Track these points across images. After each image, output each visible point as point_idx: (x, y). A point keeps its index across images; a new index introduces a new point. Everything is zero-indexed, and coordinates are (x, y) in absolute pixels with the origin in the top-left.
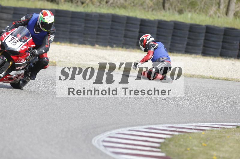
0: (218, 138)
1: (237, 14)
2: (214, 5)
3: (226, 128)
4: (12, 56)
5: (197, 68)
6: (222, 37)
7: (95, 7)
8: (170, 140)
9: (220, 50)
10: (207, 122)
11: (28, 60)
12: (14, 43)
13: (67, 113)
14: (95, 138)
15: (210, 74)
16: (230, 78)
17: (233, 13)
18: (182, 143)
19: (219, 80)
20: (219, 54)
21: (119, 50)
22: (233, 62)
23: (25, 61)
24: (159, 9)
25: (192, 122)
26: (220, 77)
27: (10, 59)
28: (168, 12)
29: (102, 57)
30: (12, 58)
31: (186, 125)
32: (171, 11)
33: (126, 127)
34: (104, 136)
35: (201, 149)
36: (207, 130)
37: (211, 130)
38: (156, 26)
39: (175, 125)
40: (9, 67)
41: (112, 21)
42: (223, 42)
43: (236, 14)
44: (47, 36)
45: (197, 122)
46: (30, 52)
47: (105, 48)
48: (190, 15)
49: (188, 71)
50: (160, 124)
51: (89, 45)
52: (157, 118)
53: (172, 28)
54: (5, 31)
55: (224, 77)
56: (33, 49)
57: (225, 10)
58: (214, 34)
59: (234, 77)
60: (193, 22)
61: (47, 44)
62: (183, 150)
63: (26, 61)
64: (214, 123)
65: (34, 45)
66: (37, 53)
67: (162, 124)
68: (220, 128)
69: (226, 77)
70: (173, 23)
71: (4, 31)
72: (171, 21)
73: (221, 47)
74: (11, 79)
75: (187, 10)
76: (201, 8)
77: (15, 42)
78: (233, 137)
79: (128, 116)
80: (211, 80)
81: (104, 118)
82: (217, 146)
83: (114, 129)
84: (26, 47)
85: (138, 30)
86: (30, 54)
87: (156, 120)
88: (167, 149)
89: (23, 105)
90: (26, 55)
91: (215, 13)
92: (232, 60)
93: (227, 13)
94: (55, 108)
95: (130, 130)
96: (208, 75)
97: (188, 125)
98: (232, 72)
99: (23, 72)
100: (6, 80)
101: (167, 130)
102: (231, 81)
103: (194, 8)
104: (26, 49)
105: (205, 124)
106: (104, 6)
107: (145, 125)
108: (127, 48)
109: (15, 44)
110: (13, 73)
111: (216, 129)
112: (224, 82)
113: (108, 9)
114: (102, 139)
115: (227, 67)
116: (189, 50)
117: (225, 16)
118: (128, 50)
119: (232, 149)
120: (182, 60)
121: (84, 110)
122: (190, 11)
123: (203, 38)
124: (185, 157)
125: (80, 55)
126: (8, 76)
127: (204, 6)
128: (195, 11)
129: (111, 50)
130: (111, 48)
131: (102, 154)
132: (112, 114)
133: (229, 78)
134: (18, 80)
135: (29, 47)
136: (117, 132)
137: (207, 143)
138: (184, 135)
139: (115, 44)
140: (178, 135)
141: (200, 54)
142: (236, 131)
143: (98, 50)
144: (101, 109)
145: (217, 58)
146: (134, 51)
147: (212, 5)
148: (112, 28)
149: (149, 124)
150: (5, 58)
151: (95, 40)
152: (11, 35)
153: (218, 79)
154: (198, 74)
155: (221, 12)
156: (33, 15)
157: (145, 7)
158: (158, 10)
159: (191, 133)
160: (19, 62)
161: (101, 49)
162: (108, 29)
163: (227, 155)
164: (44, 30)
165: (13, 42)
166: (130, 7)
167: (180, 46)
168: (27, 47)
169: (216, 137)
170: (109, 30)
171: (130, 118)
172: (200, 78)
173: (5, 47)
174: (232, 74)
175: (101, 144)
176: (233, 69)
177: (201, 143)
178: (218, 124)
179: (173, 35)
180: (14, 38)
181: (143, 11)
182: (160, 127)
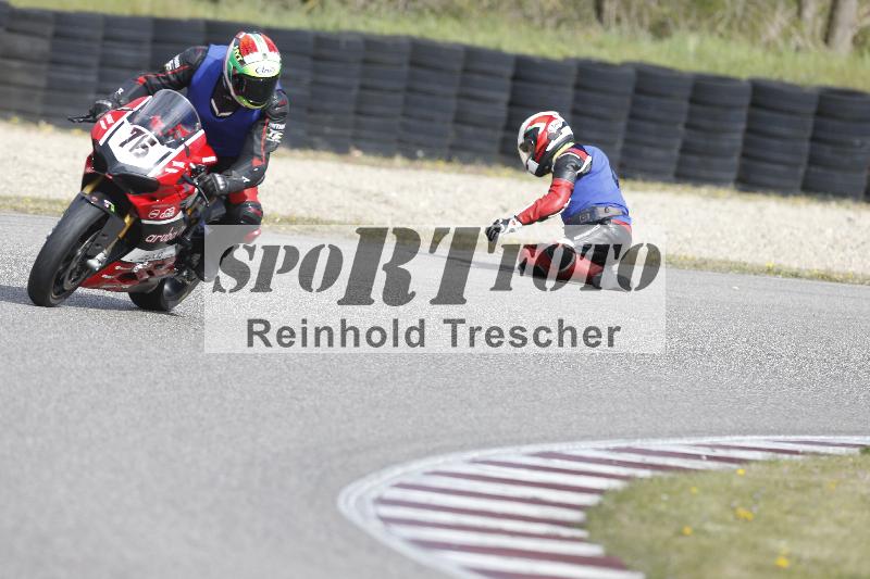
0: (796, 489)
1: (865, 38)
2: (781, 6)
3: (823, 455)
4: (131, 197)
5: (719, 234)
6: (810, 122)
7: (352, 13)
8: (620, 497)
9: (801, 171)
10: (754, 432)
11: (189, 212)
12: (141, 150)
13: (248, 397)
14: (350, 489)
15: (767, 257)
16: (838, 273)
17: (850, 35)
18: (663, 507)
19: (797, 280)
20: (799, 184)
21: (436, 170)
22: (851, 214)
23: (180, 216)
24: (581, 18)
25: (702, 431)
26: (803, 268)
27: (124, 208)
28: (614, 30)
29: (376, 195)
30: (130, 204)
31: (678, 441)
32: (625, 26)
33: (463, 448)
34: (381, 483)
35: (735, 530)
36: (756, 461)
37: (770, 462)
38: (572, 80)
39: (638, 444)
40: (121, 235)
41: (413, 64)
42: (813, 139)
43: (860, 39)
44: (260, 126)
45: (720, 433)
46: (195, 181)
47: (386, 162)
48: (692, 42)
49: (687, 247)
50: (584, 438)
51: (327, 150)
52: (575, 417)
53: (630, 89)
54: (110, 105)
55: (817, 267)
56: (208, 174)
57: (821, 22)
58: (781, 111)
59: (855, 268)
60: (703, 68)
61: (258, 156)
62: (667, 533)
63: (184, 212)
64: (781, 437)
65: (212, 159)
66: (222, 187)
67: (593, 438)
68: (803, 453)
69: (824, 268)
70: (631, 71)
71: (106, 107)
72: (625, 65)
73: (804, 160)
74: (128, 277)
75: (682, 24)
76: (734, 15)
77: (145, 147)
78: (849, 488)
79: (469, 409)
80: (768, 277)
81: (383, 418)
82: (791, 519)
83: (419, 455)
84: (181, 165)
85: (505, 97)
86: (196, 190)
87: (571, 424)
88: (611, 531)
89: (87, 369)
90: (184, 191)
91: (787, 35)
92: (848, 208)
93: (827, 37)
94: (205, 379)
95: (474, 462)
96: (759, 262)
97: (685, 441)
98: (844, 250)
99: (171, 252)
100: (111, 281)
101: (609, 462)
102: (842, 282)
103: (709, 16)
104: (181, 170)
105: (749, 441)
106: (383, 10)
107: (529, 442)
108: (466, 162)
109: (145, 154)
110: (135, 255)
111: (786, 456)
112: (819, 286)
113: (397, 21)
114: (374, 494)
115: (829, 232)
116: (689, 170)
117: (821, 44)
118: (469, 168)
119: (845, 532)
120: (663, 205)
121: (308, 386)
122: (692, 29)
123: (742, 126)
124: (676, 559)
125: (297, 189)
126: (117, 268)
127: (746, 9)
128: (712, 28)
129: (406, 167)
130: (406, 162)
131: (374, 546)
132: (409, 402)
133: (835, 270)
134: (155, 280)
135: (195, 163)
136: (430, 469)
137: (755, 509)
138: (672, 481)
139: (420, 145)
140: (651, 480)
141: (732, 185)
142: (860, 465)
143: (358, 168)
144: (372, 385)
145: (791, 199)
146: (491, 171)
147: (774, 7)
148: (410, 90)
149: (545, 439)
150: (107, 203)
151: (349, 132)
152: (130, 119)
153: (796, 275)
154: (721, 257)
155: (807, 30)
156: (207, 51)
157: (529, 12)
158: (579, 25)
159: (696, 471)
160: (158, 219)
161: (373, 165)
162: (395, 91)
163: (826, 553)
164: (245, 103)
165: (136, 146)
166: (475, 13)
167: (658, 153)
168: (187, 165)
169: (787, 487)
170: (400, 97)
171: (477, 418)
172: (730, 269)
173: (109, 163)
174: (847, 259)
175: (372, 510)
176: (848, 240)
177: (734, 509)
178: (793, 438)
179: (632, 116)
180: (139, 133)
181: (524, 28)
182: (585, 449)
